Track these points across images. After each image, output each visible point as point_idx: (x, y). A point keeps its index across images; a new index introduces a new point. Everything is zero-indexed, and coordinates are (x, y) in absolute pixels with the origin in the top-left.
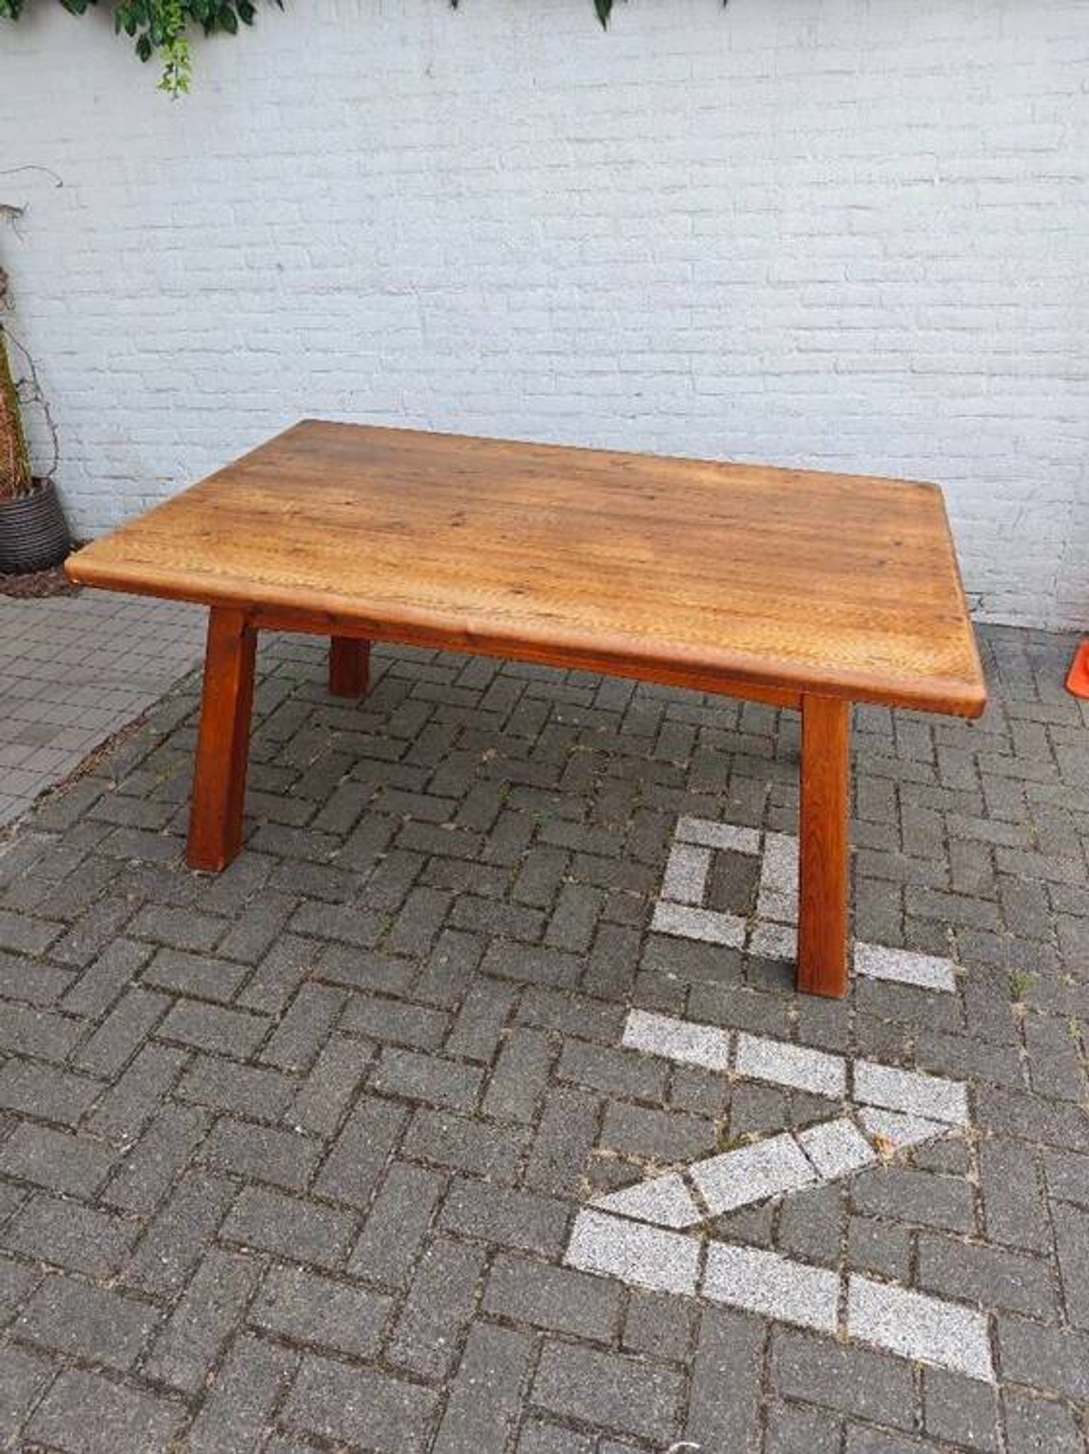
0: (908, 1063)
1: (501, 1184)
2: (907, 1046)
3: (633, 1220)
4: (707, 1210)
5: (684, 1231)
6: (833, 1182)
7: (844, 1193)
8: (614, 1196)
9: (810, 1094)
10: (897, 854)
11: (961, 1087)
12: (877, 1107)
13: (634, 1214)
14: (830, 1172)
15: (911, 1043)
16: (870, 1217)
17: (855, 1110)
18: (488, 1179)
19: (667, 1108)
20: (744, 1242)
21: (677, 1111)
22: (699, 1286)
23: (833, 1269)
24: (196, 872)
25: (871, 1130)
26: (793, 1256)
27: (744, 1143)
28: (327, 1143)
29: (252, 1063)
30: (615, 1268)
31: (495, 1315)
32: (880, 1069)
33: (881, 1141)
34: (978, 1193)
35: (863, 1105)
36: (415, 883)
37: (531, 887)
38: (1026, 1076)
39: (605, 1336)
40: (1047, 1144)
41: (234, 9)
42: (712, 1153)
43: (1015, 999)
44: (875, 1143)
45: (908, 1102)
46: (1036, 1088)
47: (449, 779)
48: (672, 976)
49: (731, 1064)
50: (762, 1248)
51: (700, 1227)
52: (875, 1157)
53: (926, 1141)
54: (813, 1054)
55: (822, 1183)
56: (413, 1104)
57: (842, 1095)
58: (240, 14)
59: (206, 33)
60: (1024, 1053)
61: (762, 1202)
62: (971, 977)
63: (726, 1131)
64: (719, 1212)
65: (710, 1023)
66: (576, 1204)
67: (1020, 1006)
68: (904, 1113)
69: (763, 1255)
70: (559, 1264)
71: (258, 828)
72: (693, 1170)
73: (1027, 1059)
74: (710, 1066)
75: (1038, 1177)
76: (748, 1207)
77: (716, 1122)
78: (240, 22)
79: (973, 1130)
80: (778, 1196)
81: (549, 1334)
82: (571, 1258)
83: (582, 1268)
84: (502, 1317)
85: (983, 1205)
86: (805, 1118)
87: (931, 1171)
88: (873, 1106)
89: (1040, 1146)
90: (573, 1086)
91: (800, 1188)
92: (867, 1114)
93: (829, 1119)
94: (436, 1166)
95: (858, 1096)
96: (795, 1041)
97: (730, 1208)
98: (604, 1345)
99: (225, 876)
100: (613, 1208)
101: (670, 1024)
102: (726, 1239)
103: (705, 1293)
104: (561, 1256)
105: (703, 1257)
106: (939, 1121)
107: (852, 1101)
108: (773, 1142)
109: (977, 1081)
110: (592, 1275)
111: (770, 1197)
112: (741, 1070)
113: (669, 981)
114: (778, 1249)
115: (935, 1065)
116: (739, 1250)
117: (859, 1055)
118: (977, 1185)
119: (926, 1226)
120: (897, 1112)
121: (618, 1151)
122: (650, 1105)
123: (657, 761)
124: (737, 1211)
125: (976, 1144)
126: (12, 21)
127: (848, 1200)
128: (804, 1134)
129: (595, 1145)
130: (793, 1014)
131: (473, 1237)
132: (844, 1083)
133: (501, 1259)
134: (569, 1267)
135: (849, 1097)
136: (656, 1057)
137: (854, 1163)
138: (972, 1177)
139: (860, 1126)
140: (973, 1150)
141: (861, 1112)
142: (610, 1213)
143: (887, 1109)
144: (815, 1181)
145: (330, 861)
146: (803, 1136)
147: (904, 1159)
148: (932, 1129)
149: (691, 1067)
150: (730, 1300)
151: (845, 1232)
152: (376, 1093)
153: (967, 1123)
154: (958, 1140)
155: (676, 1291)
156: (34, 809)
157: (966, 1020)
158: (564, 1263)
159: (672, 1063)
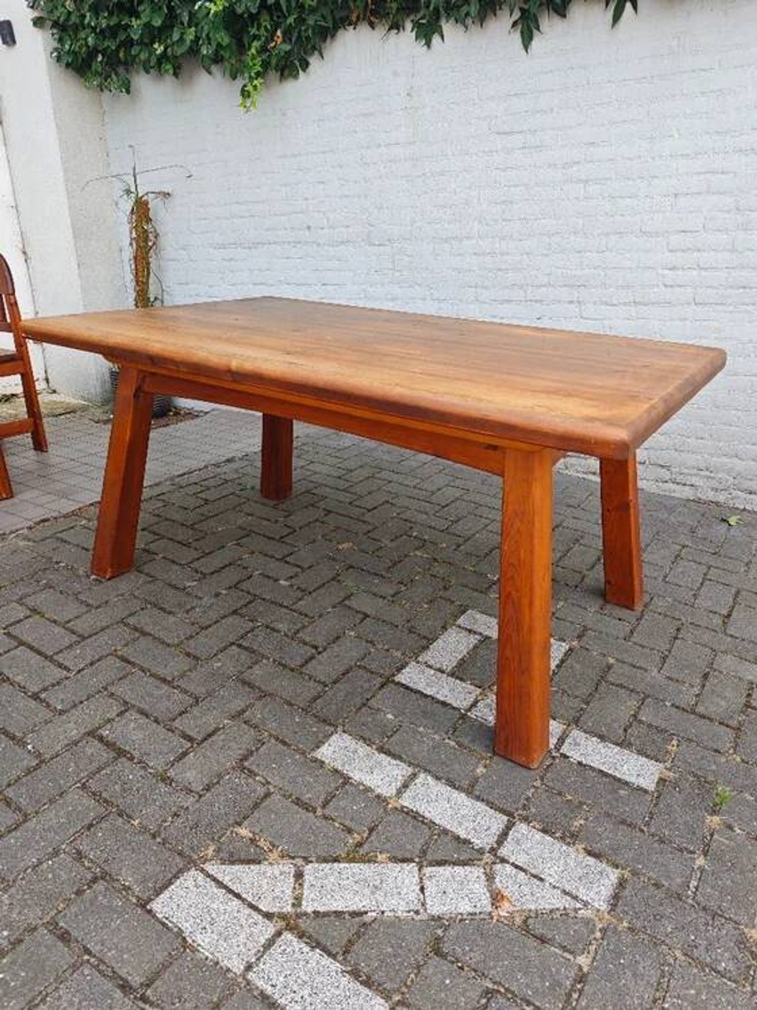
0: (570, 837)
1: (144, 829)
2: (576, 824)
3: (230, 891)
4: (300, 905)
5: (268, 916)
6: (432, 918)
7: (440, 932)
8: (228, 868)
9: (457, 838)
10: (655, 673)
11: (614, 875)
12: (517, 867)
13: (234, 888)
14: (435, 909)
15: (582, 822)
16: (453, 963)
17: (494, 863)
18: (136, 823)
19: (319, 812)
20: (316, 944)
21: (326, 818)
22: (249, 967)
23: (387, 998)
24: (94, 577)
25: (499, 885)
26: (355, 974)
27: (371, 860)
28: (42, 762)
29: (35, 697)
30: (187, 927)
31: (62, 928)
32: (539, 836)
33: (502, 896)
34: (582, 978)
35: (503, 861)
36: (235, 612)
37: (317, 633)
38: (694, 883)
39: (136, 980)
40: (686, 955)
41: (298, 64)
42: (336, 860)
43: (714, 812)
44: (497, 898)
45: (551, 872)
46: (699, 898)
47: (305, 555)
48: (390, 716)
49: (399, 793)
50: (330, 954)
51: (283, 917)
52: (489, 909)
53: (552, 911)
54: (481, 806)
55: (423, 916)
56: (121, 753)
57: (488, 848)
58: (301, 66)
59: (281, 80)
60: (700, 861)
61: (355, 914)
62: (675, 785)
63: (360, 845)
64: (310, 910)
65: (400, 758)
66: (191, 862)
67: (716, 819)
68: (541, 880)
69: (326, 961)
70: (143, 906)
71: (154, 559)
72: (308, 869)
73: (702, 870)
74: (378, 791)
75: (659, 984)
76: (338, 914)
77: (355, 835)
78: (301, 72)
79: (607, 916)
80: (374, 914)
81: (92, 960)
82: (156, 906)
83: (160, 916)
84: (67, 932)
85: (581, 992)
86: (439, 856)
87: (542, 940)
88: (513, 864)
89: (678, 954)
90: (252, 773)
91: (399, 914)
92: (503, 871)
93: (464, 863)
94: (106, 801)
95: (503, 852)
96: (469, 791)
97: (321, 909)
98: (131, 988)
99: (110, 583)
100: (220, 877)
101: (363, 749)
102: (301, 936)
103: (251, 976)
104: (150, 900)
105: (270, 943)
106: (575, 898)
107: (495, 855)
108: (398, 867)
109: (635, 873)
110: (164, 924)
111: (366, 913)
112: (406, 801)
113: (388, 720)
114: (344, 962)
115: (597, 847)
116: (306, 949)
117: (526, 820)
118: (585, 970)
119: (507, 990)
120: (535, 876)
121: (254, 833)
122: (308, 808)
123: (475, 572)
124: (326, 914)
125: (604, 931)
126: (174, 78)
127: (438, 939)
128: (429, 869)
129: (239, 824)
130: (480, 770)
131: (91, 861)
132: (496, 838)
133: (100, 886)
134: (150, 912)
135: (493, 851)
136: (336, 771)
137: (465, 907)
138: (583, 961)
139: (490, 878)
140: (598, 935)
141: (498, 866)
142: (215, 880)
143: (524, 871)
144: (417, 912)
145: (185, 588)
146: (428, 870)
147: (518, 920)
148: (566, 902)
149: (361, 788)
150: (269, 990)
151: (419, 967)
152: (101, 739)
153: (604, 907)
154: (587, 922)
155: (225, 963)
156: (30, 528)
157: (651, 818)
158: (148, 907)
159: (347, 780)
